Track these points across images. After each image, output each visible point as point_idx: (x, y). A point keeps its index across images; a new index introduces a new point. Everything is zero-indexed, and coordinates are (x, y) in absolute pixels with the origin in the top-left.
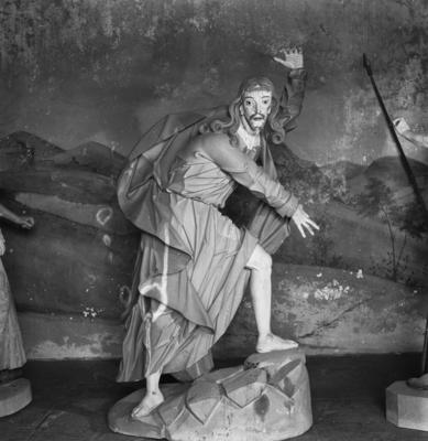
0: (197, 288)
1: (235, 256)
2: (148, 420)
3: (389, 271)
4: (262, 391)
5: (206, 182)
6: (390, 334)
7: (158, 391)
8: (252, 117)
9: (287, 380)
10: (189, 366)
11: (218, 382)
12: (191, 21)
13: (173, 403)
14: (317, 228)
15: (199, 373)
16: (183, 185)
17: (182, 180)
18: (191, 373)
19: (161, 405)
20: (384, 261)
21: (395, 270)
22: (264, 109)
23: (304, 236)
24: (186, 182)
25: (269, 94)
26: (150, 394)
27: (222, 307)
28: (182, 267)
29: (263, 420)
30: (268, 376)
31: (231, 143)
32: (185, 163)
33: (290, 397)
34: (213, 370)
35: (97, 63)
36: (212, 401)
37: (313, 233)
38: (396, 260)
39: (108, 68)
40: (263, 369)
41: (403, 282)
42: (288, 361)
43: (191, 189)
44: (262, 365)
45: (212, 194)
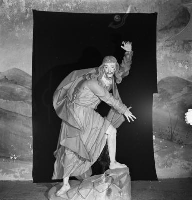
0: (84, 143)
1: (101, 129)
2: (63, 197)
3: (169, 136)
4: (109, 187)
5: (88, 100)
6: (168, 169)
7: (68, 184)
8: (107, 73)
9: (120, 182)
10: (82, 174)
11: (93, 181)
12: (67, 5)
13: (74, 190)
14: (135, 118)
15: (86, 177)
16: (79, 101)
17: (79, 99)
18: (82, 177)
19: (69, 190)
20: (166, 131)
21: (172, 136)
22: (112, 70)
23: (129, 122)
24: (80, 100)
25: (114, 64)
26: (65, 185)
27: (95, 150)
28: (78, 135)
29: (109, 198)
30: (113, 180)
31: (99, 84)
32: (80, 92)
33: (121, 189)
34: (92, 176)
35: (18, 27)
36: (89, 190)
37: (133, 121)
38: (172, 131)
39: (23, 30)
40: (111, 177)
41: (176, 142)
42: (122, 173)
43: (83, 103)
44: (111, 175)
45: (91, 105)
